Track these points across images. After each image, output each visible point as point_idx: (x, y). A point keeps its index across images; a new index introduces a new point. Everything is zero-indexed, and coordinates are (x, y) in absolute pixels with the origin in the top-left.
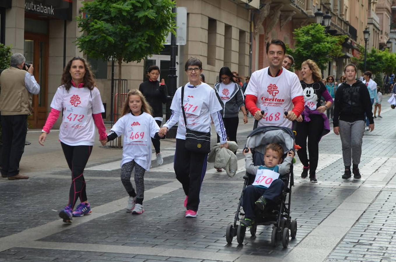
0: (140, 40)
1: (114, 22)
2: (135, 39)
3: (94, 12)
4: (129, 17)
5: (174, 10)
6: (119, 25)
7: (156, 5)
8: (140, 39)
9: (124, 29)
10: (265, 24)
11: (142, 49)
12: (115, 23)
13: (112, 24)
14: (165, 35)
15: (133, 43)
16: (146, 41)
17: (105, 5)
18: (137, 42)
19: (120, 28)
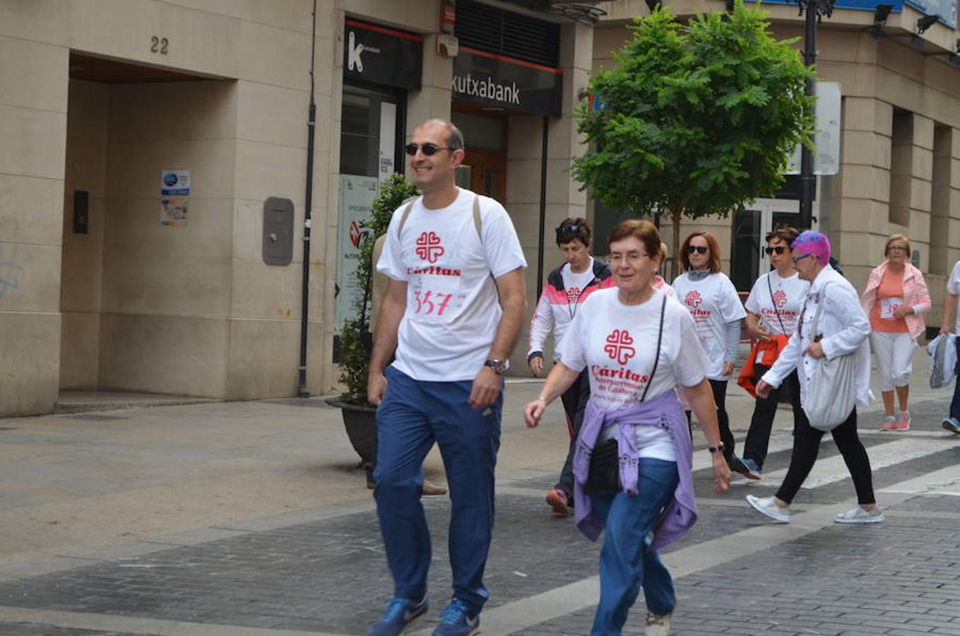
0: (726, 164)
1: (663, 119)
2: (715, 161)
3: (618, 94)
4: (702, 108)
5: (810, 89)
6: (675, 128)
7: (767, 76)
8: (727, 160)
9: (689, 136)
11: (730, 185)
12: (666, 122)
13: (659, 124)
14: (787, 151)
15: (709, 170)
16: (740, 165)
17: (642, 80)
18: (719, 169)
19: (678, 134)
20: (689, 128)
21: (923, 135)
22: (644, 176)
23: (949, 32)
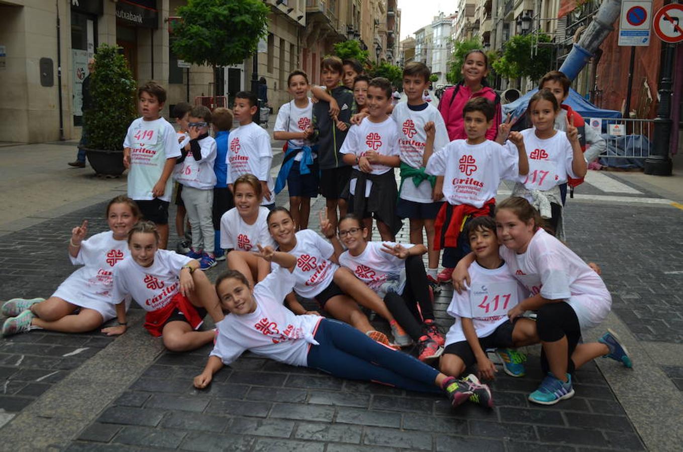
4: (225, 21)
6: (215, 30)
7: (251, 10)
10: (307, 40)
12: (210, 28)
13: (207, 28)
19: (217, 33)
20: (221, 30)
21: (277, 42)
22: (203, 50)
23: (285, 7)
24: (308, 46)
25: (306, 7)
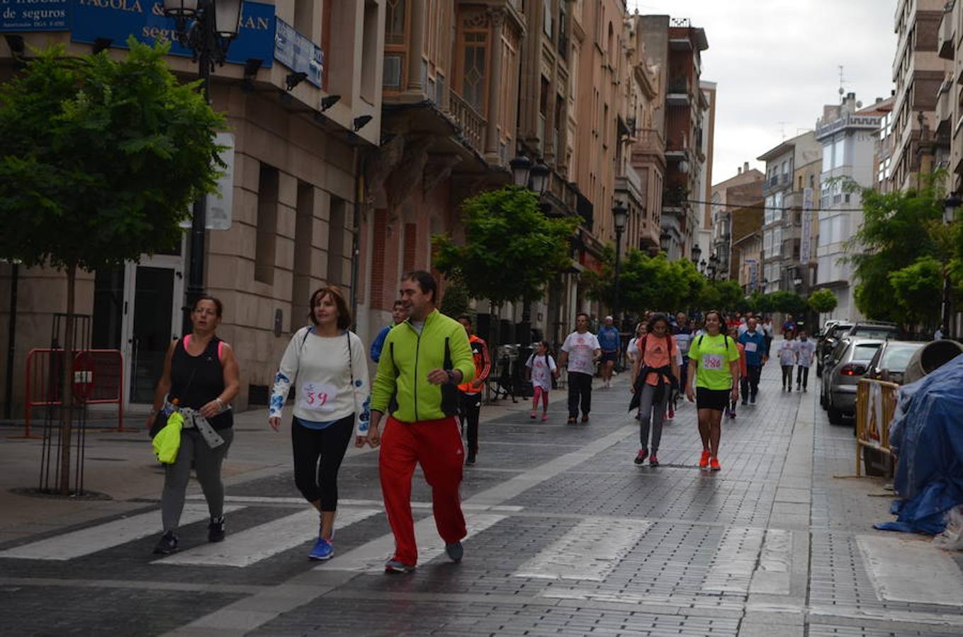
0: (128, 214)
2: (116, 210)
6: (73, 173)
7: (175, 122)
10: (388, 185)
11: (132, 236)
12: (64, 166)
15: (111, 219)
16: (144, 215)
18: (121, 219)
20: (89, 173)
21: (288, 193)
22: (38, 222)
23: (314, 91)
24: (389, 201)
25: (384, 88)
